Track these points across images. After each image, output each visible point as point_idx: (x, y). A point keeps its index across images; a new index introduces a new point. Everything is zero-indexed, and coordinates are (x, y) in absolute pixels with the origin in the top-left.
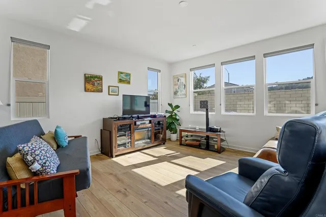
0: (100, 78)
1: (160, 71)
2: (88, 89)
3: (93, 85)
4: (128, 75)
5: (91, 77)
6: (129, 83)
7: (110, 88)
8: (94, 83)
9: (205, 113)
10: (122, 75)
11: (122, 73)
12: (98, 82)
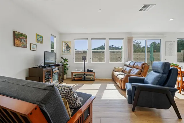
0: (26, 37)
1: (56, 37)
2: (17, 45)
3: (21, 41)
4: (41, 37)
5: (19, 34)
6: (42, 42)
7: (32, 45)
8: (21, 40)
9: (83, 63)
10: (38, 36)
11: (38, 35)
12: (24, 39)
